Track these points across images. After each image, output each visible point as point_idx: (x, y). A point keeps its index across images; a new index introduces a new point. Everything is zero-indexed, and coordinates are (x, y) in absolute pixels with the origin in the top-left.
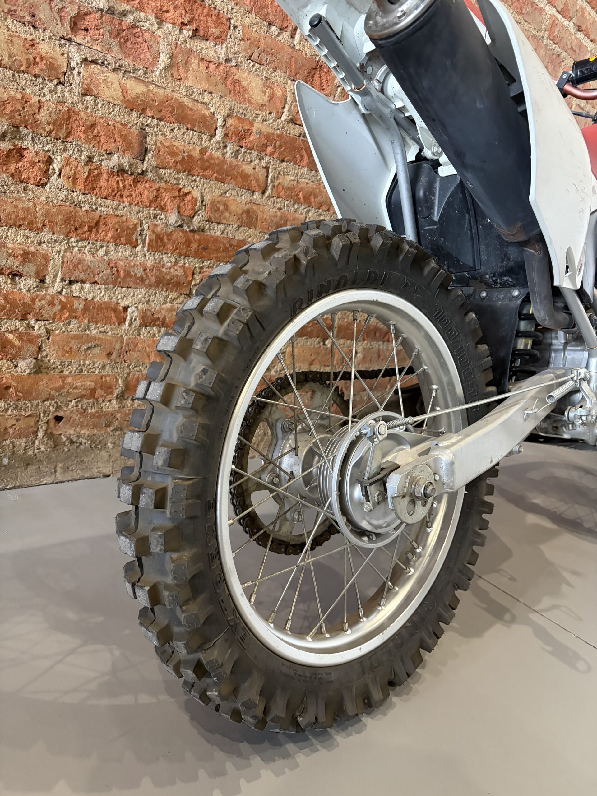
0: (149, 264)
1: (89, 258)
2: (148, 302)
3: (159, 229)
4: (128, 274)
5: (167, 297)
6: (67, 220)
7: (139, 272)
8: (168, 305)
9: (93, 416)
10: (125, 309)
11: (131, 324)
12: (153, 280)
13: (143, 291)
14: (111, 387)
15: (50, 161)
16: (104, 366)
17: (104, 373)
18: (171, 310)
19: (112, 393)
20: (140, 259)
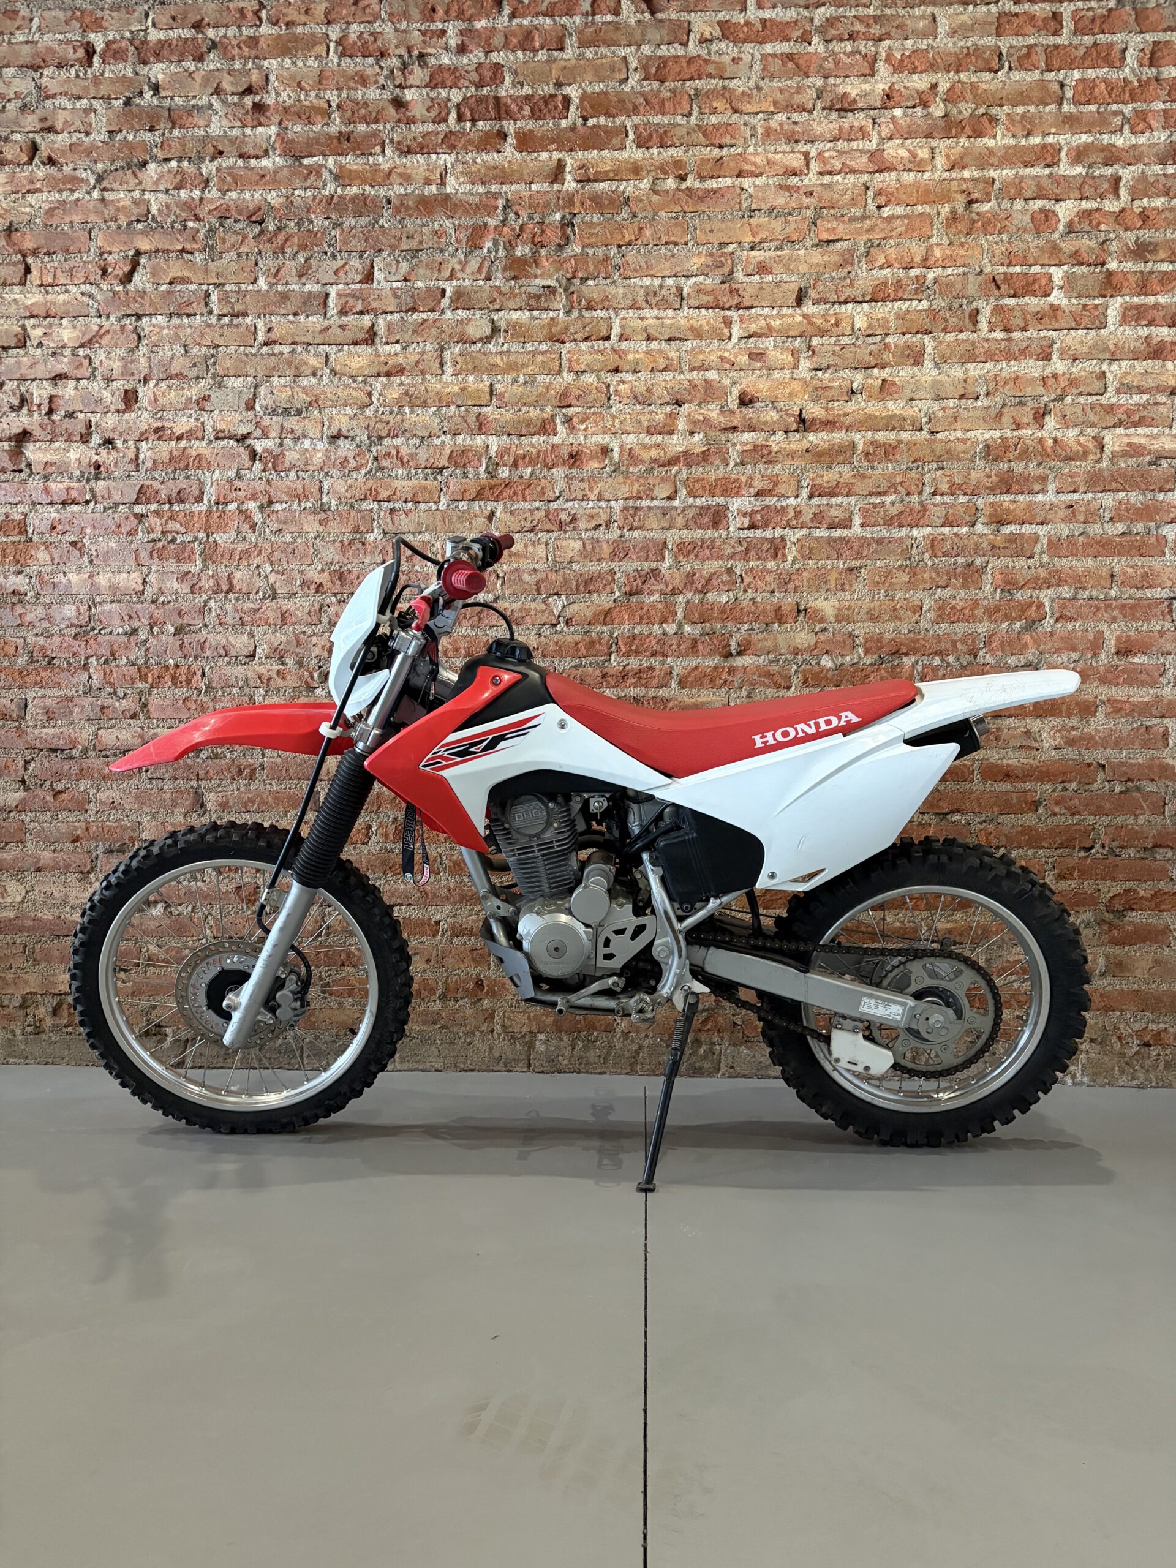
0: (452, 885)
1: (402, 886)
2: (455, 916)
3: (455, 857)
4: (435, 895)
5: (472, 910)
6: (384, 862)
7: (444, 893)
8: (474, 917)
9: (421, 1014)
10: (438, 923)
11: (443, 935)
12: (457, 897)
13: (450, 907)
14: (432, 989)
15: (369, 827)
16: (425, 971)
17: (426, 976)
18: (478, 920)
19: (435, 994)
20: (444, 883)
